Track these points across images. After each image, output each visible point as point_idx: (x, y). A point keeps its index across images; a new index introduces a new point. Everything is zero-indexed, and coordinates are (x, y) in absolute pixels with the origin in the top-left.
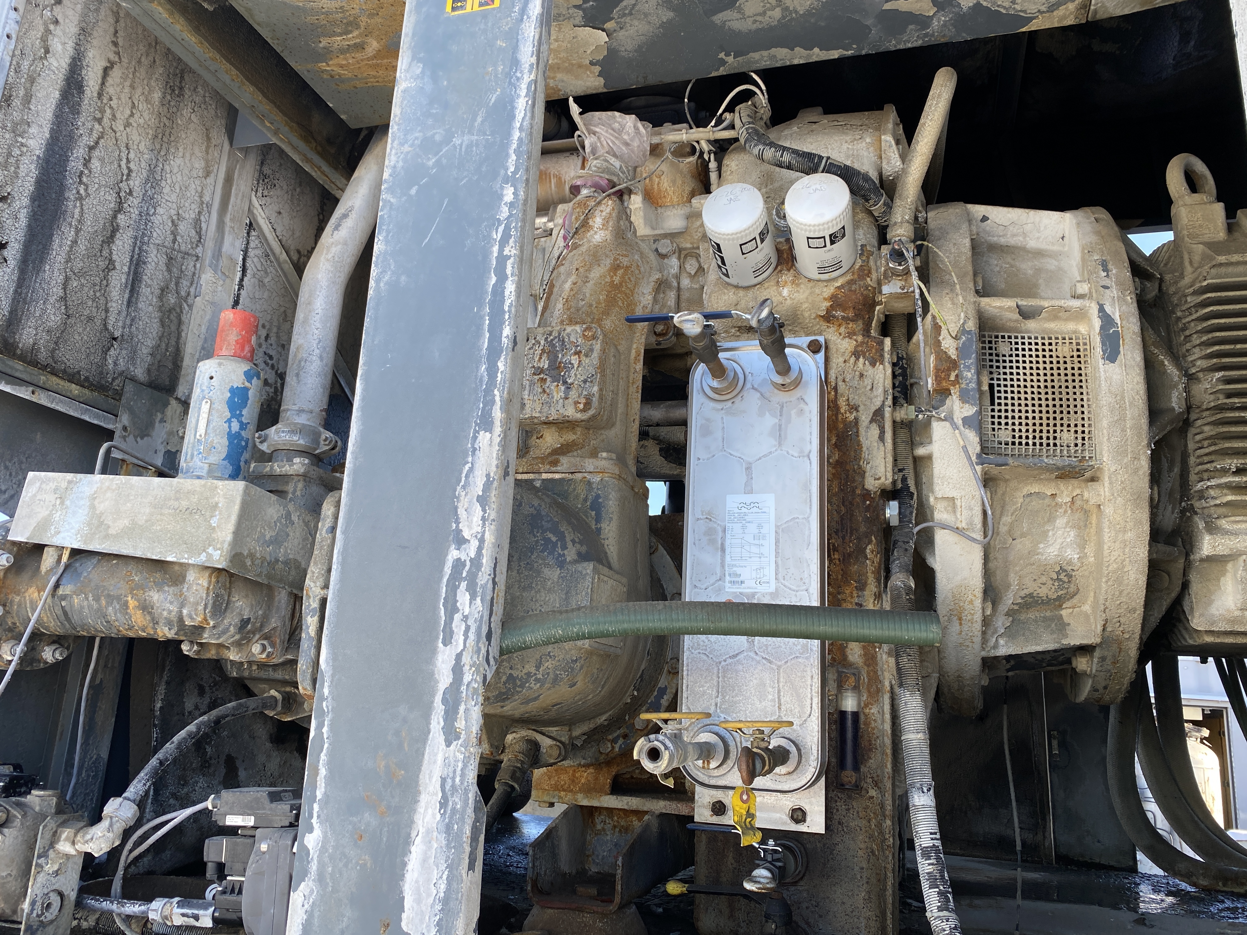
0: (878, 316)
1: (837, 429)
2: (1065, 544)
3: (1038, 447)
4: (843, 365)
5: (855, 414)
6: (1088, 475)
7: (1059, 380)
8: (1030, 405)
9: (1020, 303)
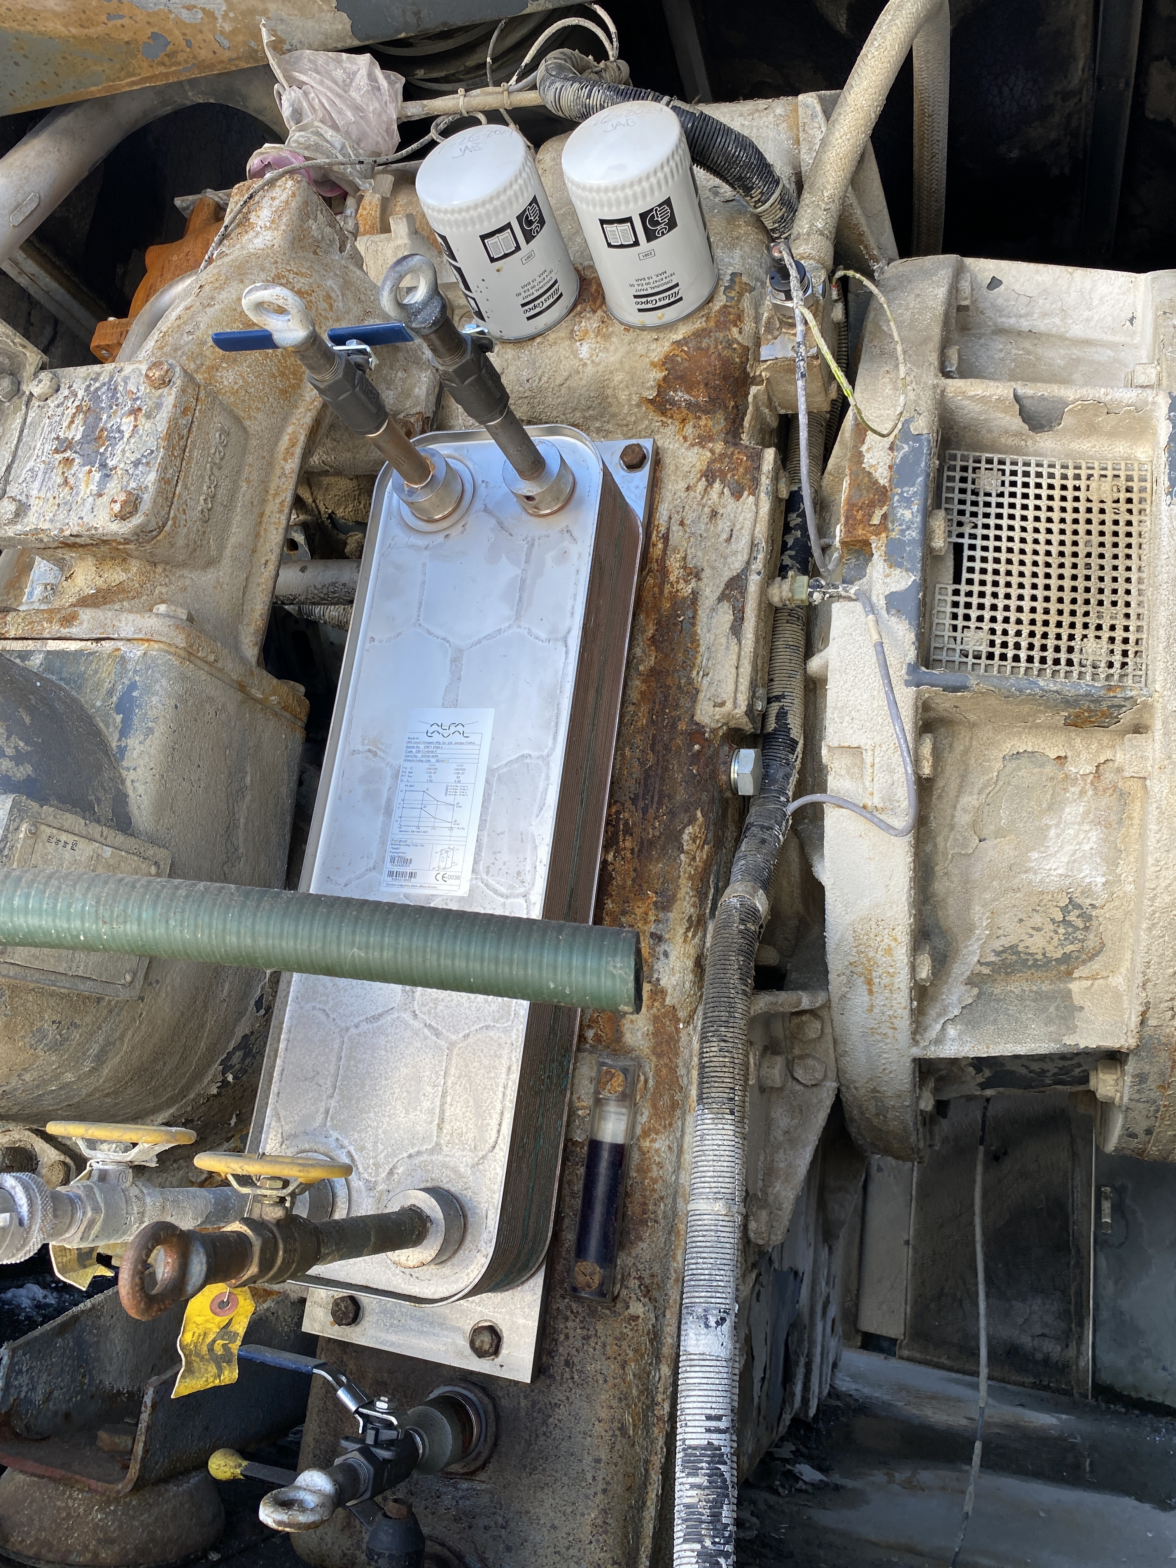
0: (757, 409)
1: (659, 610)
2: (1078, 854)
3: (1037, 664)
4: (684, 495)
5: (693, 584)
6: (1127, 717)
7: (1088, 543)
8: (1028, 586)
9: (1021, 391)
